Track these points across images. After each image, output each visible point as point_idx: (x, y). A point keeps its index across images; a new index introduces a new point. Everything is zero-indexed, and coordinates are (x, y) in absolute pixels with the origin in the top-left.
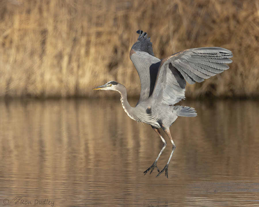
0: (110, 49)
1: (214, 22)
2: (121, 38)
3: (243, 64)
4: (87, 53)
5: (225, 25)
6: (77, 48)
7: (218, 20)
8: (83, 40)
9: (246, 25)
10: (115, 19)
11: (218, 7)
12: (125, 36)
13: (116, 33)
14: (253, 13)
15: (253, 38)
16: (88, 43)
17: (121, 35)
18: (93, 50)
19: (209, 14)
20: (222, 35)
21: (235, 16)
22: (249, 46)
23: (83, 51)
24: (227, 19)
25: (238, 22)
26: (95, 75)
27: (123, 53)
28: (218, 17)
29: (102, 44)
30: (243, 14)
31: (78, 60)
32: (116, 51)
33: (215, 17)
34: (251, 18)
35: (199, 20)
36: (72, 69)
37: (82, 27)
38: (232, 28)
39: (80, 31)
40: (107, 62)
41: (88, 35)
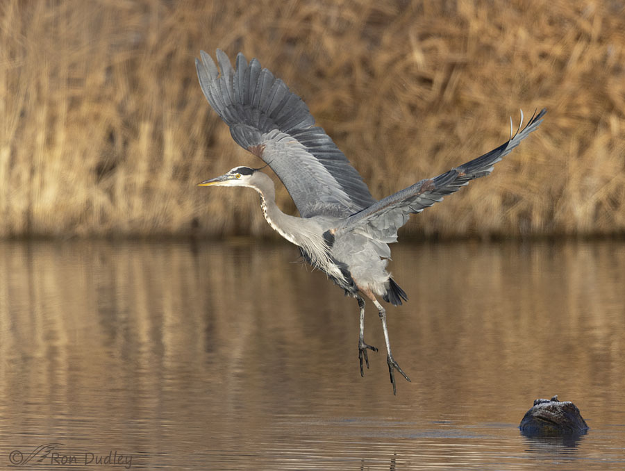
0: (99, 133)
1: (320, 74)
2: (121, 109)
3: (384, 166)
4: (50, 142)
5: (343, 81)
6: (29, 131)
7: (330, 71)
8: (41, 116)
9: (388, 81)
10: (109, 70)
11: (329, 44)
12: (131, 106)
13: (110, 98)
14: (403, 56)
15: (404, 109)
16: (52, 120)
17: (122, 102)
18: (61, 136)
19: (309, 59)
20: (338, 103)
21: (365, 62)
22: (396, 128)
23: (41, 138)
24: (348, 70)
25: (371, 74)
26: (66, 190)
27: (126, 143)
28: (330, 63)
29: (83, 123)
30: (381, 58)
31: (31, 157)
32: (111, 137)
33: (321, 63)
34: (399, 67)
35: (289, 71)
36: (19, 177)
37: (39, 87)
38: (360, 87)
39: (33, 95)
40: (92, 161)
41: (52, 104)
